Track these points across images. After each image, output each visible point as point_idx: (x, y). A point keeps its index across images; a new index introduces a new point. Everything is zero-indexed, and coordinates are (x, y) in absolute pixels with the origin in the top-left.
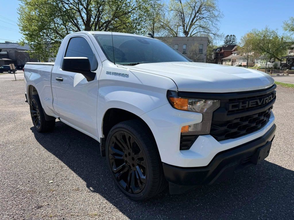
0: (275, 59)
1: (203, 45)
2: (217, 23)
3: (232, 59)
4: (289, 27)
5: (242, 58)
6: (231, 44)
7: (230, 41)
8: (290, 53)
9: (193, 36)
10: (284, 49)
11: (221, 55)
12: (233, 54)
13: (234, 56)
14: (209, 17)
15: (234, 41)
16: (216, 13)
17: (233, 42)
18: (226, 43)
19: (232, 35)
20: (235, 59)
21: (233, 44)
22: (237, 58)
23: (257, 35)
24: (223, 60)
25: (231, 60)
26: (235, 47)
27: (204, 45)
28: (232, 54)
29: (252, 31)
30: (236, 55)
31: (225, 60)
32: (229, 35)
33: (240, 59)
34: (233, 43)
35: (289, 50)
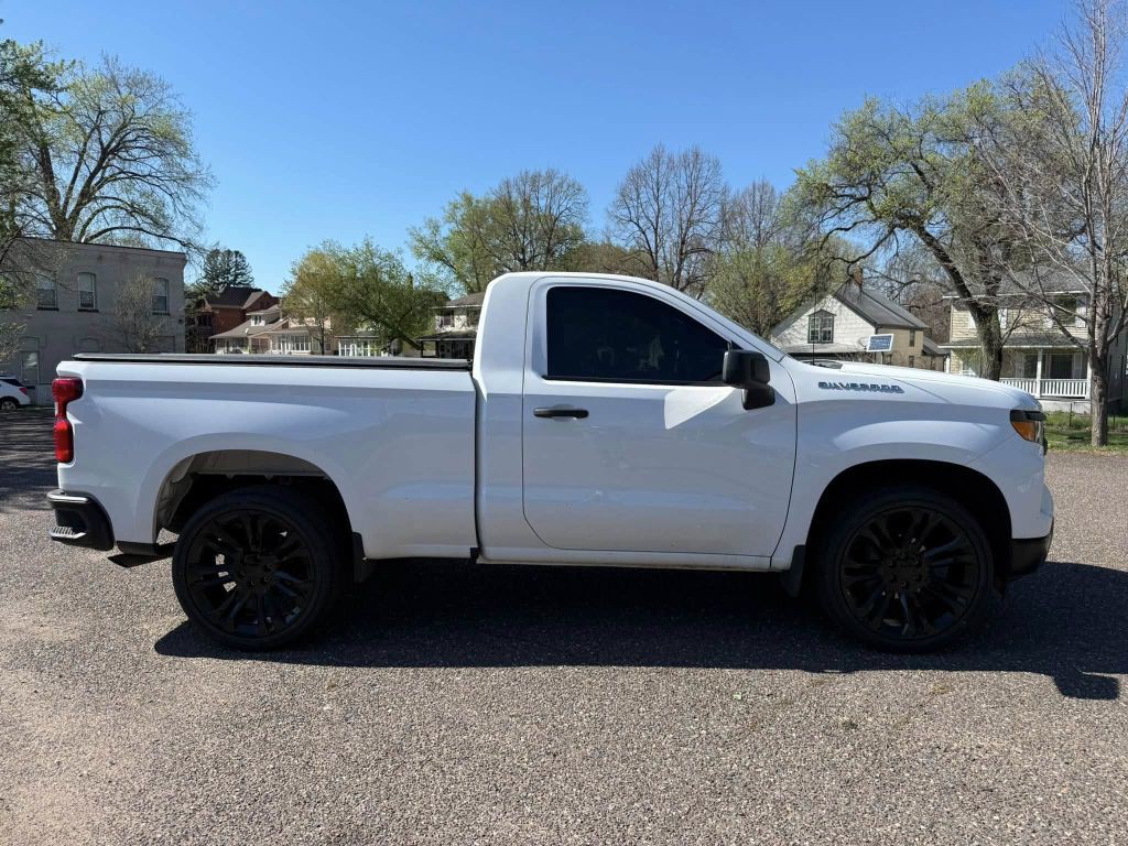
0: (400, 344)
1: (166, 281)
2: (191, 201)
3: (253, 340)
4: (427, 247)
5: (292, 337)
6: (231, 283)
7: (228, 271)
8: (441, 326)
9: (95, 241)
10: (426, 313)
11: (205, 324)
12: (253, 323)
13: (253, 327)
14: (159, 175)
15: (243, 274)
16: (189, 167)
17: (236, 276)
18: (212, 279)
19: (232, 250)
20: (262, 340)
21: (240, 283)
22: (268, 335)
23: (342, 261)
24: (213, 340)
25: (250, 343)
26: (253, 298)
27: (171, 282)
28: (244, 319)
29: (320, 247)
30: (263, 323)
31: (219, 339)
32: (222, 251)
33: (282, 339)
34: (238, 280)
35: (438, 318)
